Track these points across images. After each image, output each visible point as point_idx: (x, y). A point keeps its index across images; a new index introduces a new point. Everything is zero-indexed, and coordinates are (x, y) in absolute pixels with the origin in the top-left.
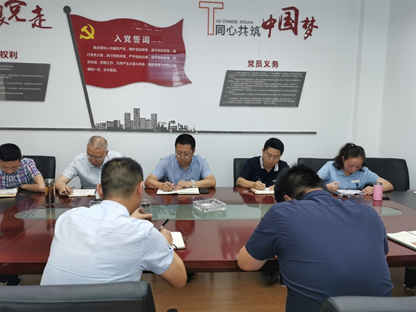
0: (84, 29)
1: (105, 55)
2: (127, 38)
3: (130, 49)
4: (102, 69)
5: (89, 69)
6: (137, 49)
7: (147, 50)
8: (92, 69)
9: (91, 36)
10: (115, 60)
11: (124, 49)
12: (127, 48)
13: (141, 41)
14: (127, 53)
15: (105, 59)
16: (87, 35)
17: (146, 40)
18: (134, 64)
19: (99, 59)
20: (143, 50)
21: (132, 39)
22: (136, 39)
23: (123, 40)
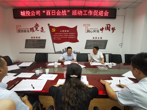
0: (53, 29)
1: (58, 35)
2: (63, 31)
3: (64, 34)
4: (57, 39)
5: (54, 39)
6: (65, 34)
7: (68, 34)
8: (55, 39)
9: (54, 31)
10: (60, 36)
11: (62, 34)
12: (63, 33)
13: (67, 31)
14: (63, 35)
15: (58, 36)
16: (53, 31)
17: (68, 31)
18: (65, 37)
19: (56, 36)
20: (67, 34)
21: (64, 31)
22: (65, 31)
23: (62, 31)
